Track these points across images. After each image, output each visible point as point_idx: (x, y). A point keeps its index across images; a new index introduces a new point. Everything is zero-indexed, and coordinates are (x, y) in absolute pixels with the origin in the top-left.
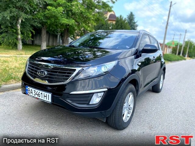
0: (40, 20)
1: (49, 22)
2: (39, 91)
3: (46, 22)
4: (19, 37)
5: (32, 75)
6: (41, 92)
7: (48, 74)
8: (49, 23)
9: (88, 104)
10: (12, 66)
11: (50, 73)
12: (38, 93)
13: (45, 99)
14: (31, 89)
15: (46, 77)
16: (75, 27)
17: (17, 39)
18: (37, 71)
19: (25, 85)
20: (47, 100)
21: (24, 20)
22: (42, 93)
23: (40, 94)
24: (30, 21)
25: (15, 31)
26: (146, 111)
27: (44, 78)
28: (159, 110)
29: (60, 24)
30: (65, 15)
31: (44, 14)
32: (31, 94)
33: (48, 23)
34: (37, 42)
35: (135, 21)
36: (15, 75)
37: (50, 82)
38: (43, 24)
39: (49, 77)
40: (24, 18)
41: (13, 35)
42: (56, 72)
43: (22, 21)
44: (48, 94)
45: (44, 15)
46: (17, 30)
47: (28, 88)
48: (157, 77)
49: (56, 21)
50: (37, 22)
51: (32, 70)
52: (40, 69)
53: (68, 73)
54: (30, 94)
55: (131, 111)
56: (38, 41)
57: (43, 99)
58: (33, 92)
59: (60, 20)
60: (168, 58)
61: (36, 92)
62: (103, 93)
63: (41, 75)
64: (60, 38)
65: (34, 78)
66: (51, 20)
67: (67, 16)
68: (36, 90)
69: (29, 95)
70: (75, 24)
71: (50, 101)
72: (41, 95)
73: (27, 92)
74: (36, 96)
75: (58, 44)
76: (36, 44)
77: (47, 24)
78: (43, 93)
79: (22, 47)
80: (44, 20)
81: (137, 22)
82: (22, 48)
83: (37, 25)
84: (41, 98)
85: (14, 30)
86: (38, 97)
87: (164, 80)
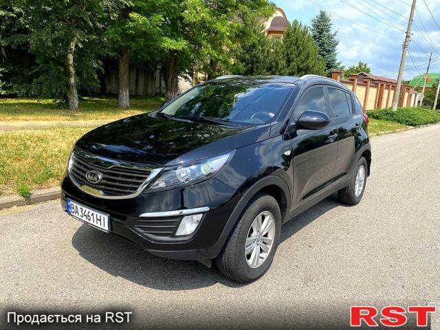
0: (114, 43)
1: (133, 46)
2: (88, 210)
3: (128, 47)
4: (72, 80)
5: (78, 179)
6: (91, 212)
7: (104, 179)
8: (133, 49)
9: (173, 235)
10: (54, 150)
11: (107, 176)
12: (86, 213)
13: (98, 225)
14: (75, 205)
15: (99, 184)
16: (190, 55)
17: (68, 85)
18: (85, 172)
19: (67, 196)
20: (102, 227)
21: (80, 46)
22: (93, 214)
23: (90, 214)
24: (92, 46)
25: (63, 70)
26: (310, 246)
27: (97, 186)
28: (338, 244)
29: (157, 49)
30: (169, 28)
31: (122, 29)
32: (77, 215)
33: (131, 48)
34: (111, 88)
35: (332, 33)
36: (58, 169)
37: (107, 192)
38: (121, 51)
39: (106, 185)
40: (81, 42)
41: (59, 79)
42: (117, 175)
43: (76, 46)
44: (102, 216)
45: (122, 32)
46: (66, 67)
47: (71, 202)
48: (345, 174)
49: (147, 43)
50: (108, 47)
51: (78, 168)
52: (91, 169)
53: (138, 178)
54: (74, 214)
55: (269, 246)
56: (114, 85)
57: (95, 224)
58: (80, 211)
59: (157, 41)
60: (408, 119)
61: (83, 212)
62: (201, 216)
63: (93, 181)
64: (161, 76)
65: (81, 185)
66: (138, 42)
67: (173, 31)
68: (84, 209)
69: (72, 215)
70: (190, 47)
71: (106, 228)
72: (92, 217)
73: (70, 210)
74: (84, 218)
75: (158, 91)
76: (109, 93)
77: (129, 51)
78: (95, 213)
79: (78, 103)
80: (123, 41)
81: (335, 35)
82: (79, 105)
83: (108, 55)
84: (91, 222)
85: (61, 68)
86: (88, 221)
87: (368, 178)
